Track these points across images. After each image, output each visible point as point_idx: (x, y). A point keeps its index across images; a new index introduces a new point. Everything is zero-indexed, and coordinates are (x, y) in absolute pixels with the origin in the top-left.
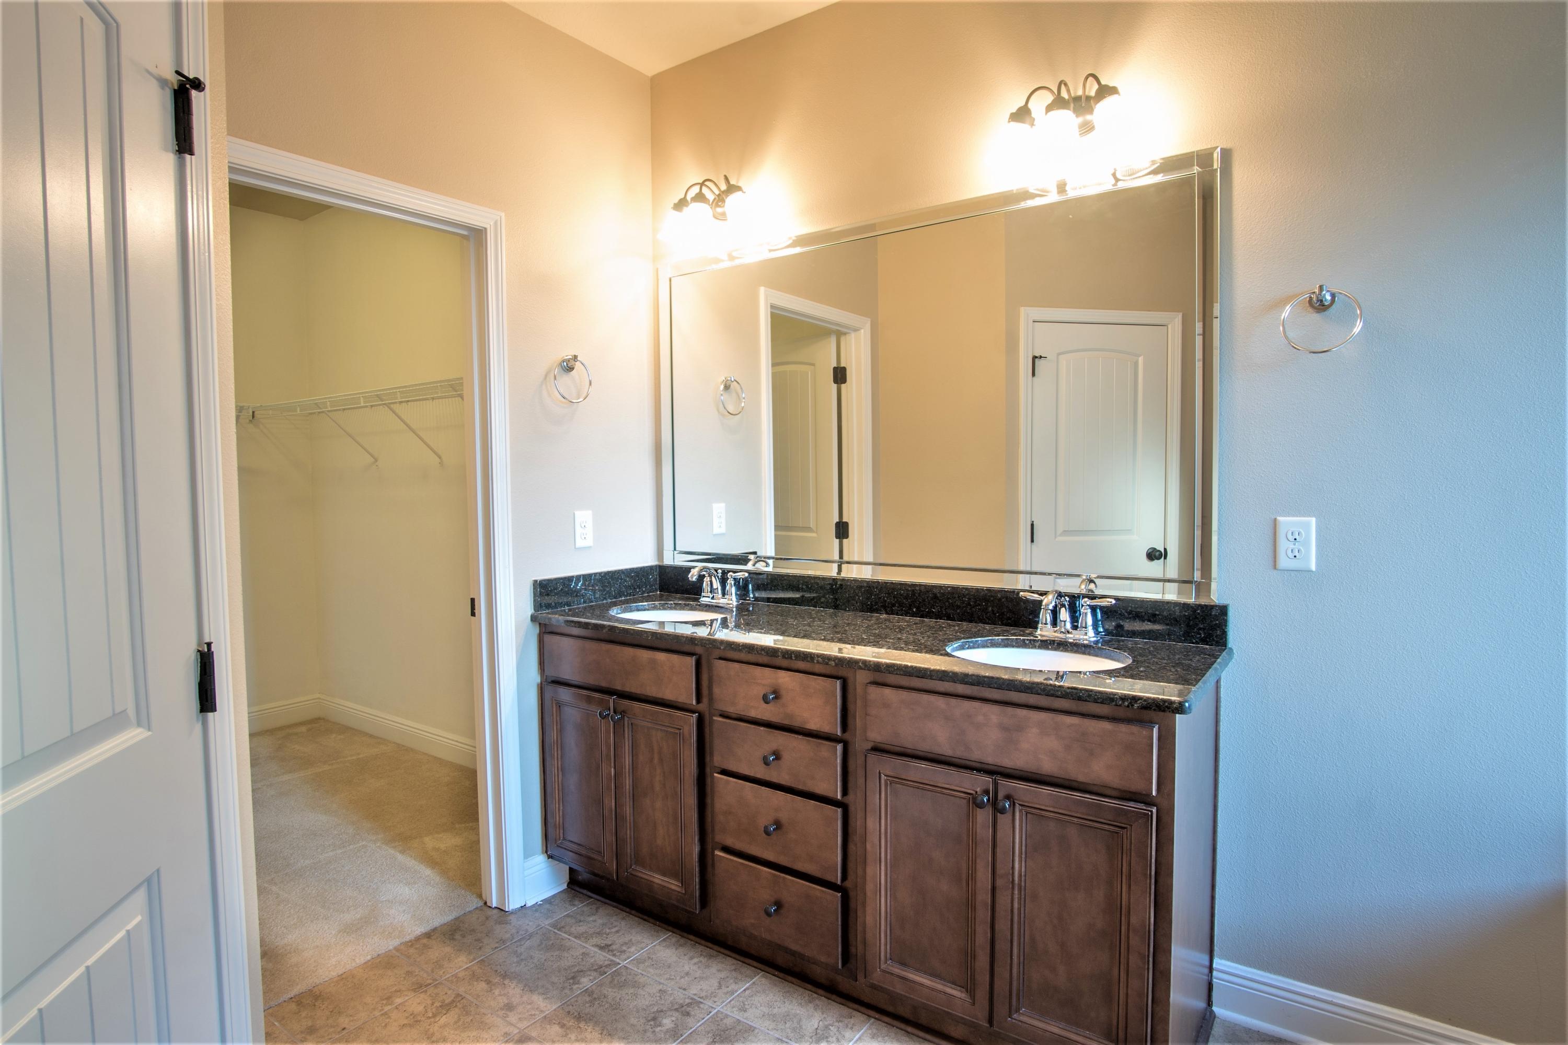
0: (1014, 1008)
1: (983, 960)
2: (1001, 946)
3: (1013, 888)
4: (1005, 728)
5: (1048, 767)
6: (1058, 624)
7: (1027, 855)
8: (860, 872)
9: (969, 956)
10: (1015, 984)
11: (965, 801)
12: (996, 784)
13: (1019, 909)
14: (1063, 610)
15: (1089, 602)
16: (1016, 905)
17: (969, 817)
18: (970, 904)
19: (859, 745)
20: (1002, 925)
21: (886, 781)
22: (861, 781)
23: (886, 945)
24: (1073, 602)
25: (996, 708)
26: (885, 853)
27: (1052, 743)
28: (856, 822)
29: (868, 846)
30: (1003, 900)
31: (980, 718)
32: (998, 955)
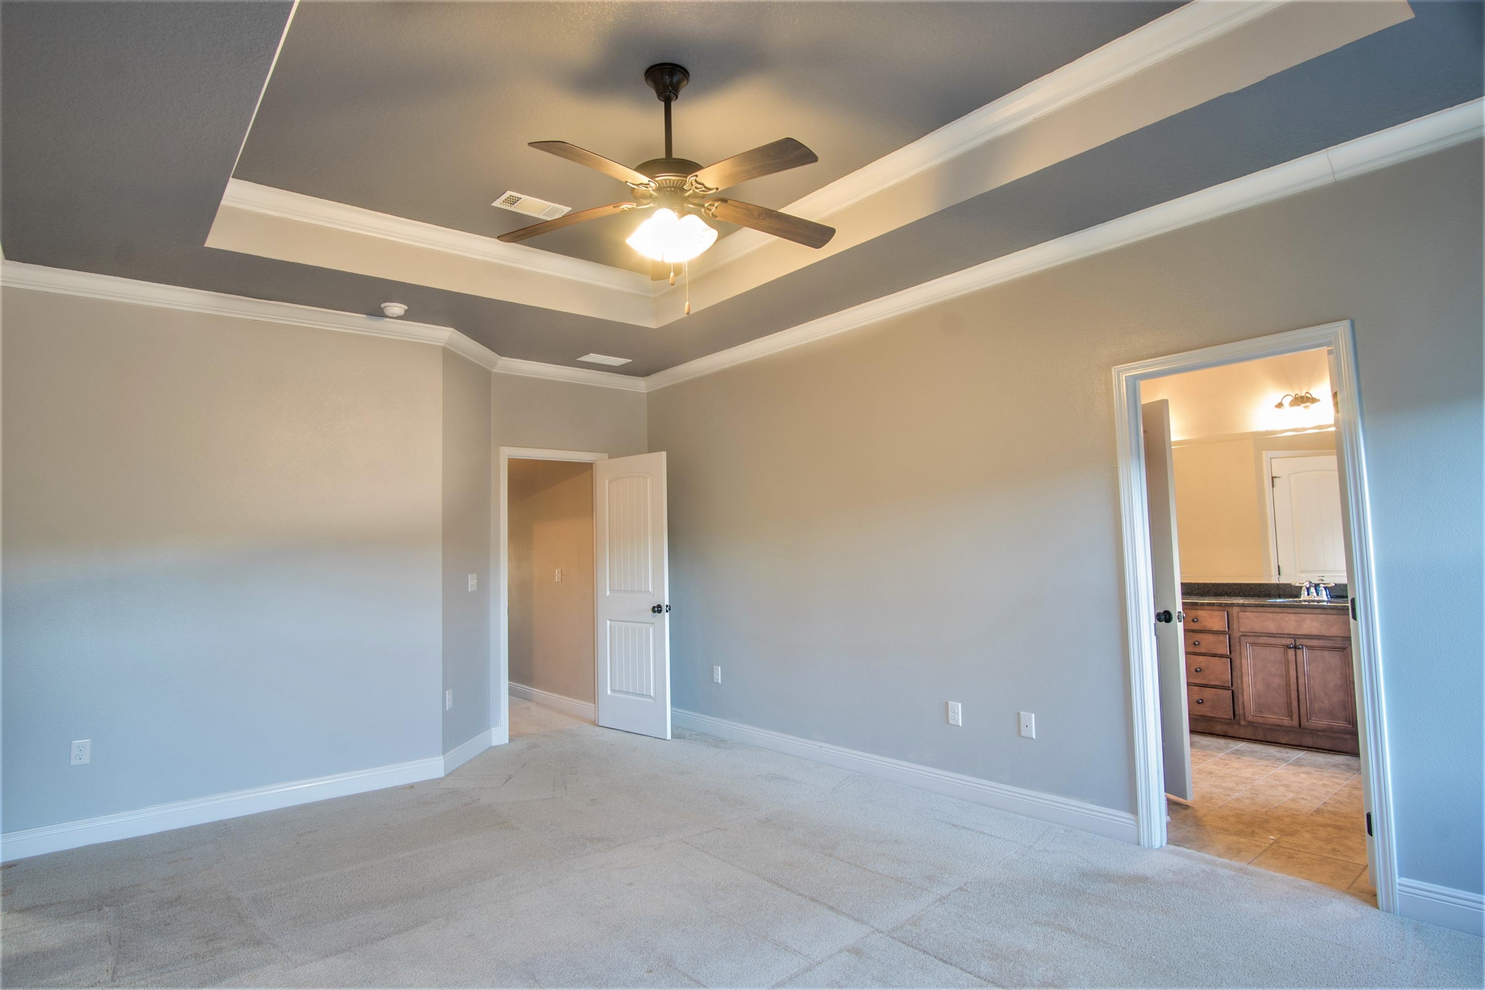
0: (1309, 719)
1: (1295, 704)
2: (1302, 697)
3: (1305, 676)
4: (1297, 621)
5: (1315, 632)
6: (1310, 594)
7: (1309, 664)
8: (1239, 682)
9: (1289, 703)
10: (1308, 710)
11: (1283, 649)
12: (1295, 641)
13: (1308, 683)
14: (1312, 588)
15: (1323, 585)
16: (1306, 682)
17: (1286, 654)
18: (1288, 684)
19: (1236, 634)
20: (1301, 689)
21: (1249, 646)
22: (1238, 648)
23: (1253, 706)
24: (1316, 586)
25: (1293, 615)
26: (1251, 671)
27: (1316, 624)
28: (1237, 663)
29: (1243, 670)
30: (1301, 681)
31: (1287, 619)
32: (1301, 701)
